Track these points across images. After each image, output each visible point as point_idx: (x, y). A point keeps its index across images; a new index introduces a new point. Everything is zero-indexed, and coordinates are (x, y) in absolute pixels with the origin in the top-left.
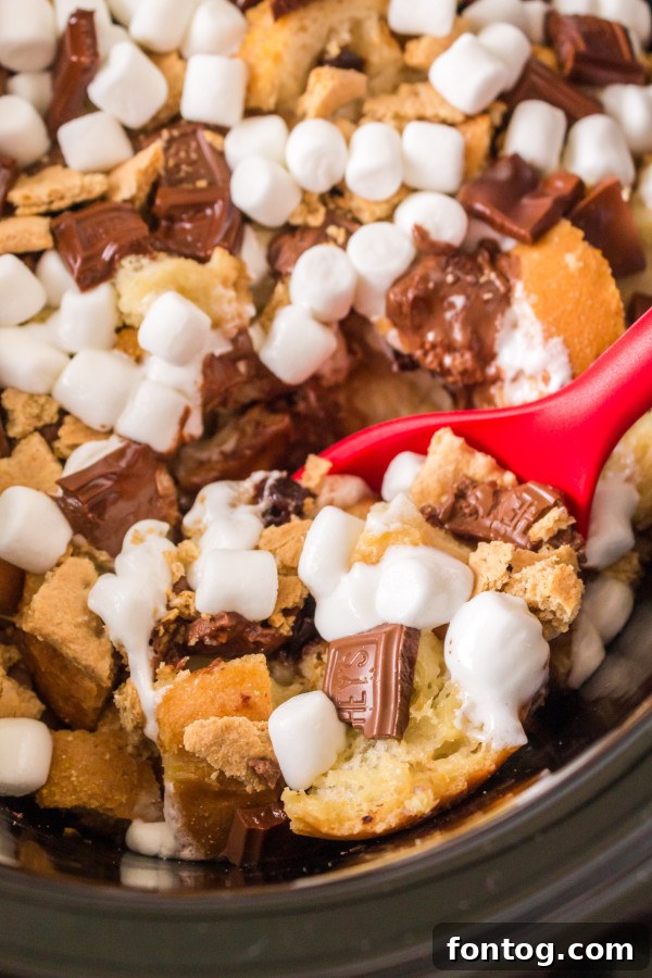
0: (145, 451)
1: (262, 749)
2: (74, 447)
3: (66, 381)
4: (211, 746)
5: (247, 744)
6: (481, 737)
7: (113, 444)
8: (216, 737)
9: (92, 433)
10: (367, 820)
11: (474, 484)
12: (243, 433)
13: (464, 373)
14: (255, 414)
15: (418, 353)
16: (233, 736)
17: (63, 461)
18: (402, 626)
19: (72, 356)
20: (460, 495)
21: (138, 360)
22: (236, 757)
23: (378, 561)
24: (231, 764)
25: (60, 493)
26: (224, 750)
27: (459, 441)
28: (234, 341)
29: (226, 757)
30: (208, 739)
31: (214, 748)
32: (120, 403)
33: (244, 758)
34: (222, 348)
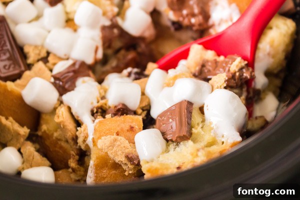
0: (83, 64)
1: (131, 150)
2: (54, 64)
3: (48, 41)
4: (110, 146)
5: (124, 147)
6: (223, 140)
7: (70, 62)
8: (111, 143)
9: (61, 59)
10: (178, 168)
11: (208, 61)
12: (119, 60)
13: (200, 25)
14: (123, 52)
15: (181, 19)
16: (118, 143)
17: (51, 71)
18: (185, 101)
19: (49, 32)
20: (203, 66)
21: (75, 30)
22: (119, 153)
23: (173, 85)
24: (118, 156)
25: (52, 80)
26: (115, 149)
27: (200, 47)
28: (111, 20)
29: (116, 152)
30: (108, 144)
31: (110, 148)
32: (71, 47)
33: (123, 153)
34: (107, 23)
